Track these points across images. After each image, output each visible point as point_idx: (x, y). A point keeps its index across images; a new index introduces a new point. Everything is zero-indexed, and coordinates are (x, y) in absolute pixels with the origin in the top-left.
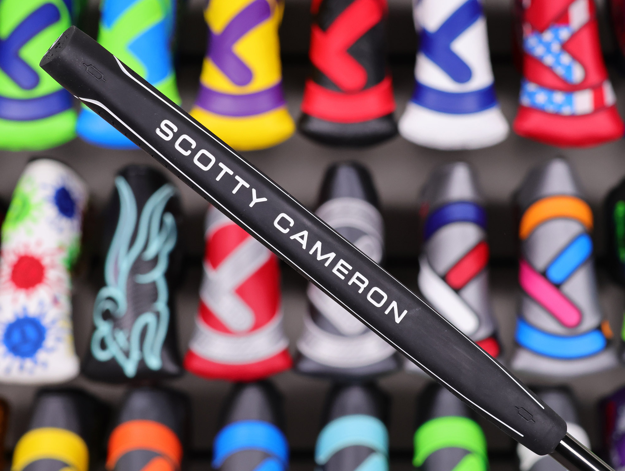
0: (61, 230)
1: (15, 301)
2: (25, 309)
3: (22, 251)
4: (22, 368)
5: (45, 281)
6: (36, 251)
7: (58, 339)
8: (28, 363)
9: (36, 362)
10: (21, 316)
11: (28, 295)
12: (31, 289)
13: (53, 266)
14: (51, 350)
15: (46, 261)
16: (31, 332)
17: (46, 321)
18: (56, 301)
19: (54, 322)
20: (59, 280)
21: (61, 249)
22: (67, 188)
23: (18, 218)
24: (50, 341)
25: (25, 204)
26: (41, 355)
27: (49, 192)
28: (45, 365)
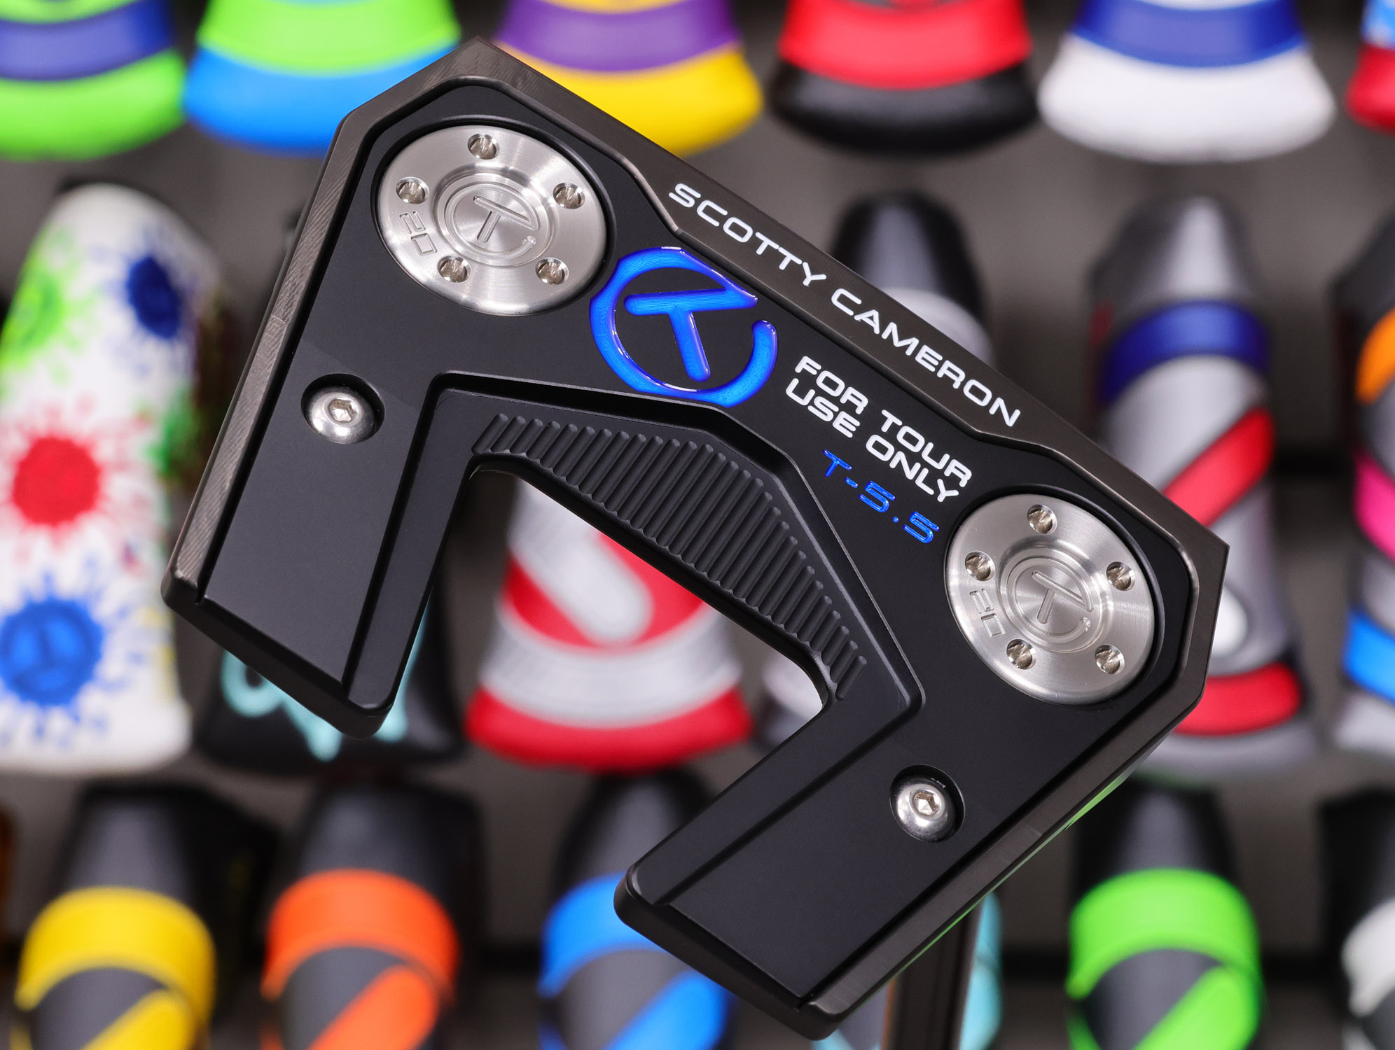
0: (142, 371)
1: (22, 555)
2: (48, 578)
3: (42, 426)
4: (40, 732)
5: (103, 504)
6: (77, 426)
7: (136, 658)
8: (57, 720)
9: (76, 719)
10: (39, 595)
11: (57, 543)
12: (64, 526)
13: (122, 466)
14: (116, 687)
15: (104, 453)
16: (63, 638)
17: (103, 611)
18: (128, 557)
19: (123, 613)
20: (139, 502)
21: (142, 419)
22: (161, 260)
23: (29, 338)
24: (113, 664)
25: (49, 301)
26: (91, 700)
27: (114, 271)
28: (100, 724)
